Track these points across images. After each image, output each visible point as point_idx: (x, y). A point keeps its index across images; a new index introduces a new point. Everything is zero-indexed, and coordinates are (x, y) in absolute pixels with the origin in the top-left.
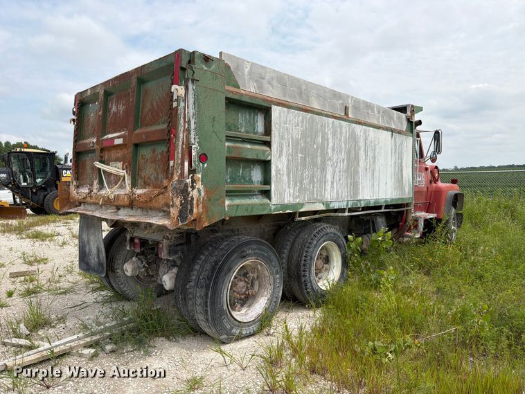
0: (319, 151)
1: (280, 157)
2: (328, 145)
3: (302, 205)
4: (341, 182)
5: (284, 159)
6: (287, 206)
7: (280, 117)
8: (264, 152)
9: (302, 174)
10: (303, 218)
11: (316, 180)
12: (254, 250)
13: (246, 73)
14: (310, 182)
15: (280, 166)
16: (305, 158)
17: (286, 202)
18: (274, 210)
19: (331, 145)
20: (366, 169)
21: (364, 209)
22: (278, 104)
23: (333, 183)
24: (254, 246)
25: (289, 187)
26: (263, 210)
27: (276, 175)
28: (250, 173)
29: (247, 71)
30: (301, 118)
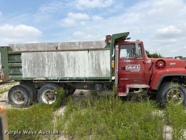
0: (41, 62)
1: (25, 65)
2: (45, 60)
3: (35, 78)
4: (54, 71)
5: (27, 66)
6: (29, 78)
7: (24, 55)
8: (20, 65)
9: (34, 69)
10: (36, 82)
11: (40, 71)
12: (18, 88)
13: (15, 47)
14: (37, 72)
15: (25, 68)
16: (35, 65)
17: (28, 77)
18: (24, 79)
19: (47, 60)
20: (69, 67)
21: (69, 80)
22: (24, 52)
23: (49, 72)
24: (19, 87)
25: (29, 73)
26: (20, 79)
27: (24, 70)
28: (19, 70)
29: (15, 46)
30: (32, 54)
